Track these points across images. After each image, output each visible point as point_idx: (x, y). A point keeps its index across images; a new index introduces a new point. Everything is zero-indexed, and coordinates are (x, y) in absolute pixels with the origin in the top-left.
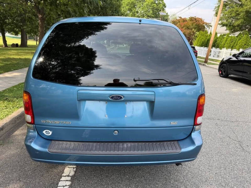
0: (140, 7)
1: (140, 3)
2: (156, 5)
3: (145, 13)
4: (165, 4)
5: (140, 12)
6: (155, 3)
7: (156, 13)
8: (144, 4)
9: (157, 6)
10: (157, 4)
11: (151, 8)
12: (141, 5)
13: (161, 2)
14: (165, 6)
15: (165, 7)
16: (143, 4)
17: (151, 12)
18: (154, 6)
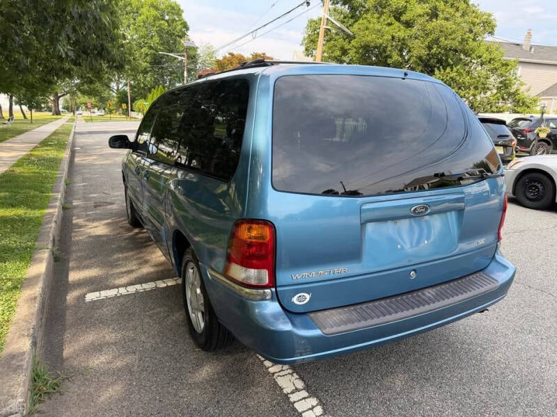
0: (129, 26)
1: (127, 16)
2: (166, 24)
3: (143, 40)
4: (185, 22)
5: (129, 37)
6: (163, 19)
7: (168, 42)
8: (137, 20)
9: (169, 25)
10: (167, 21)
11: (155, 29)
12: (132, 21)
13: (177, 19)
14: (185, 26)
15: (187, 29)
16: (135, 19)
17: (157, 39)
18: (163, 27)
